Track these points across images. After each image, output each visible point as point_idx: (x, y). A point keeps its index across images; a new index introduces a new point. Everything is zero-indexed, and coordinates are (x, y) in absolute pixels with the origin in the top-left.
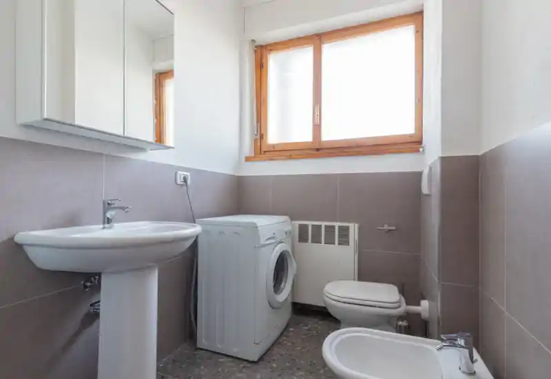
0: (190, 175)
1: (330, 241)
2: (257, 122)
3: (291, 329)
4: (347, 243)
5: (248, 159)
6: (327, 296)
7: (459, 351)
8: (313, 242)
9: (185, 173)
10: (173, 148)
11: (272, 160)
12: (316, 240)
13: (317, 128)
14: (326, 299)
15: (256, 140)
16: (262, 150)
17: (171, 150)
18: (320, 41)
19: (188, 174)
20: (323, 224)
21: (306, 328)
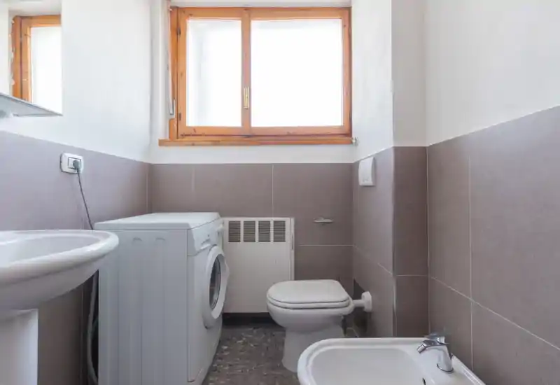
0: (84, 159)
1: (265, 238)
2: (173, 98)
3: (225, 347)
4: (282, 239)
5: (162, 143)
6: (270, 303)
7: (439, 350)
8: (245, 241)
9: (76, 156)
10: (60, 115)
11: (193, 145)
12: (249, 238)
13: (246, 112)
14: (270, 306)
15: (171, 121)
16: (179, 133)
17: (59, 117)
18: (250, 16)
19: (81, 157)
20: (257, 220)
21: (241, 341)
